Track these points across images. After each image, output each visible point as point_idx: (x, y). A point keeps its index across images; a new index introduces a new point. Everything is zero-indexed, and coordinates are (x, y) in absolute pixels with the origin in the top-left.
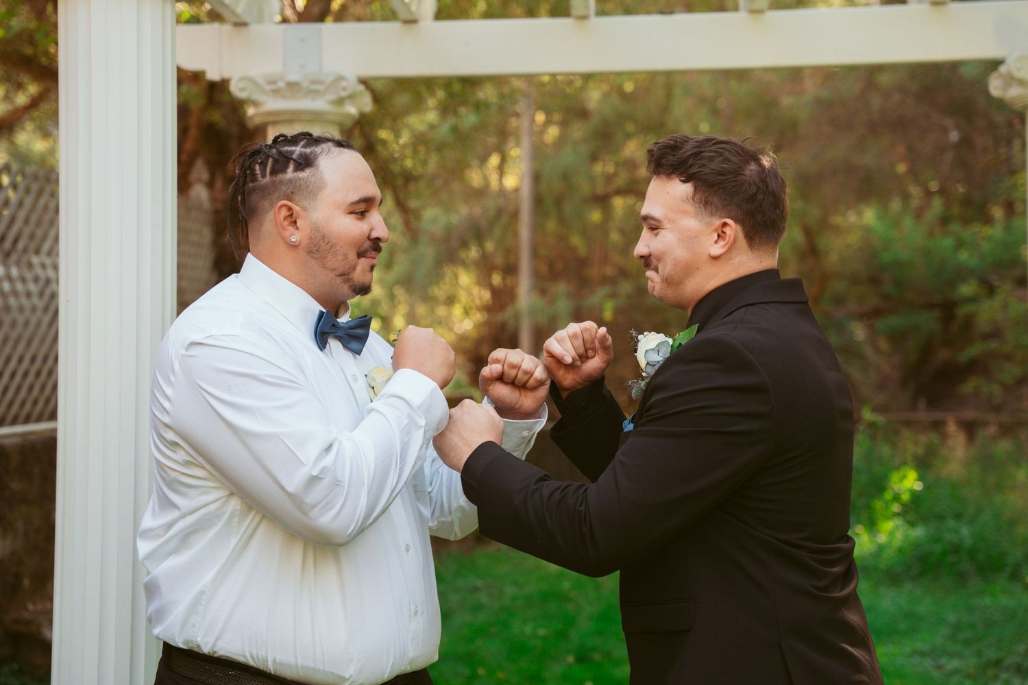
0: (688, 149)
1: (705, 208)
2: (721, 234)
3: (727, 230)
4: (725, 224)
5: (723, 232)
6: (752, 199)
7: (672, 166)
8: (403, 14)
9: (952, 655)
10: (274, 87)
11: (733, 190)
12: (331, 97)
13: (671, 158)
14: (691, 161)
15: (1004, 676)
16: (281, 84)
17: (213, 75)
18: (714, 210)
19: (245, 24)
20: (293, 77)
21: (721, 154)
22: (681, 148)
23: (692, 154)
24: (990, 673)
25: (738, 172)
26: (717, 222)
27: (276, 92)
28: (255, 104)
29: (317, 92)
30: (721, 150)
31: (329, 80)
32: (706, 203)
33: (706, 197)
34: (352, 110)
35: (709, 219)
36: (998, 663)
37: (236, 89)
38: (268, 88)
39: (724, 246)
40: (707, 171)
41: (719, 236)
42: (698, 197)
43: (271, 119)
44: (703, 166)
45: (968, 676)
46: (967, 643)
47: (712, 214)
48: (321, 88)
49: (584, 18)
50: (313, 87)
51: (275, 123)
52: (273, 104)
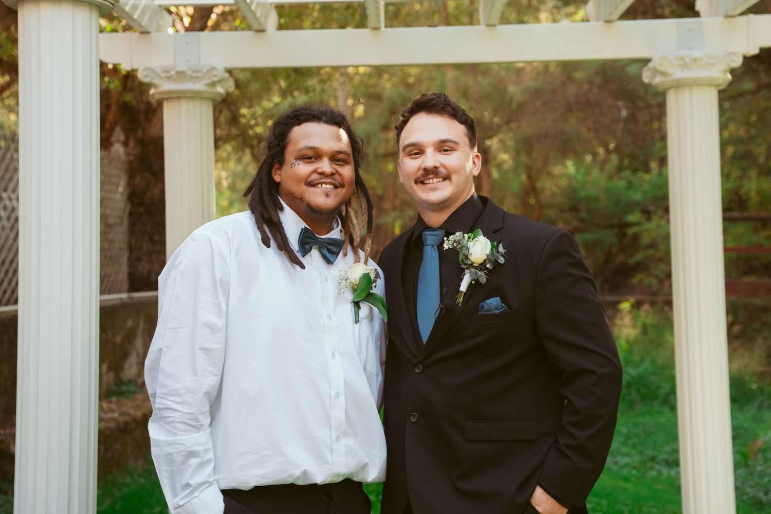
8: (256, 26)
9: (624, 455)
10: (168, 75)
12: (207, 81)
15: (657, 467)
16: (173, 73)
17: (125, 67)
19: (148, 33)
20: (181, 68)
24: (649, 465)
27: (169, 78)
28: (155, 86)
29: (197, 77)
31: (205, 70)
34: (220, 90)
36: (653, 459)
37: (141, 76)
38: (164, 75)
43: (165, 96)
45: (634, 468)
46: (634, 446)
48: (200, 75)
49: (377, 29)
50: (194, 75)
51: (168, 99)
52: (167, 86)
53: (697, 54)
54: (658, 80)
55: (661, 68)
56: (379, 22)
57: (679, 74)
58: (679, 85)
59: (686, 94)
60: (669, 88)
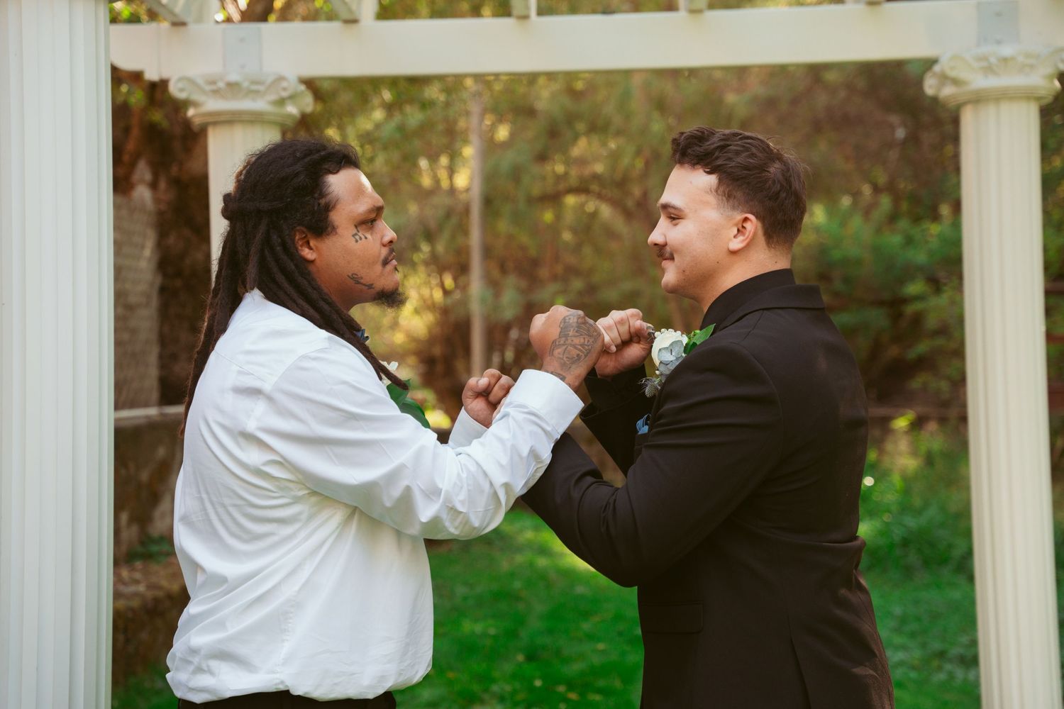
0: (714, 142)
1: (728, 200)
2: (741, 229)
3: (748, 225)
4: (746, 219)
5: (743, 227)
6: (776, 196)
7: (697, 156)
8: (344, 15)
10: (214, 87)
11: (757, 185)
12: (273, 97)
13: (698, 148)
14: (717, 154)
16: (221, 85)
17: (152, 75)
18: (736, 204)
19: (183, 24)
20: (234, 77)
21: (747, 150)
22: (707, 140)
23: (718, 147)
25: (762, 168)
26: (739, 217)
27: (216, 92)
28: (195, 104)
29: (257, 92)
30: (748, 145)
31: (270, 80)
32: (729, 196)
33: (729, 191)
34: (292, 110)
35: (730, 213)
37: (175, 90)
38: (208, 88)
39: (743, 241)
40: (733, 164)
41: (738, 230)
42: (721, 189)
43: (211, 120)
44: (730, 159)
47: (734, 208)
48: (261, 88)
49: (525, 17)
50: (254, 87)
51: (215, 123)
52: (212, 105)
53: (1007, 50)
54: (947, 91)
55: (953, 74)
56: (527, 7)
57: (980, 82)
58: (979, 99)
59: (990, 111)
60: (965, 103)
